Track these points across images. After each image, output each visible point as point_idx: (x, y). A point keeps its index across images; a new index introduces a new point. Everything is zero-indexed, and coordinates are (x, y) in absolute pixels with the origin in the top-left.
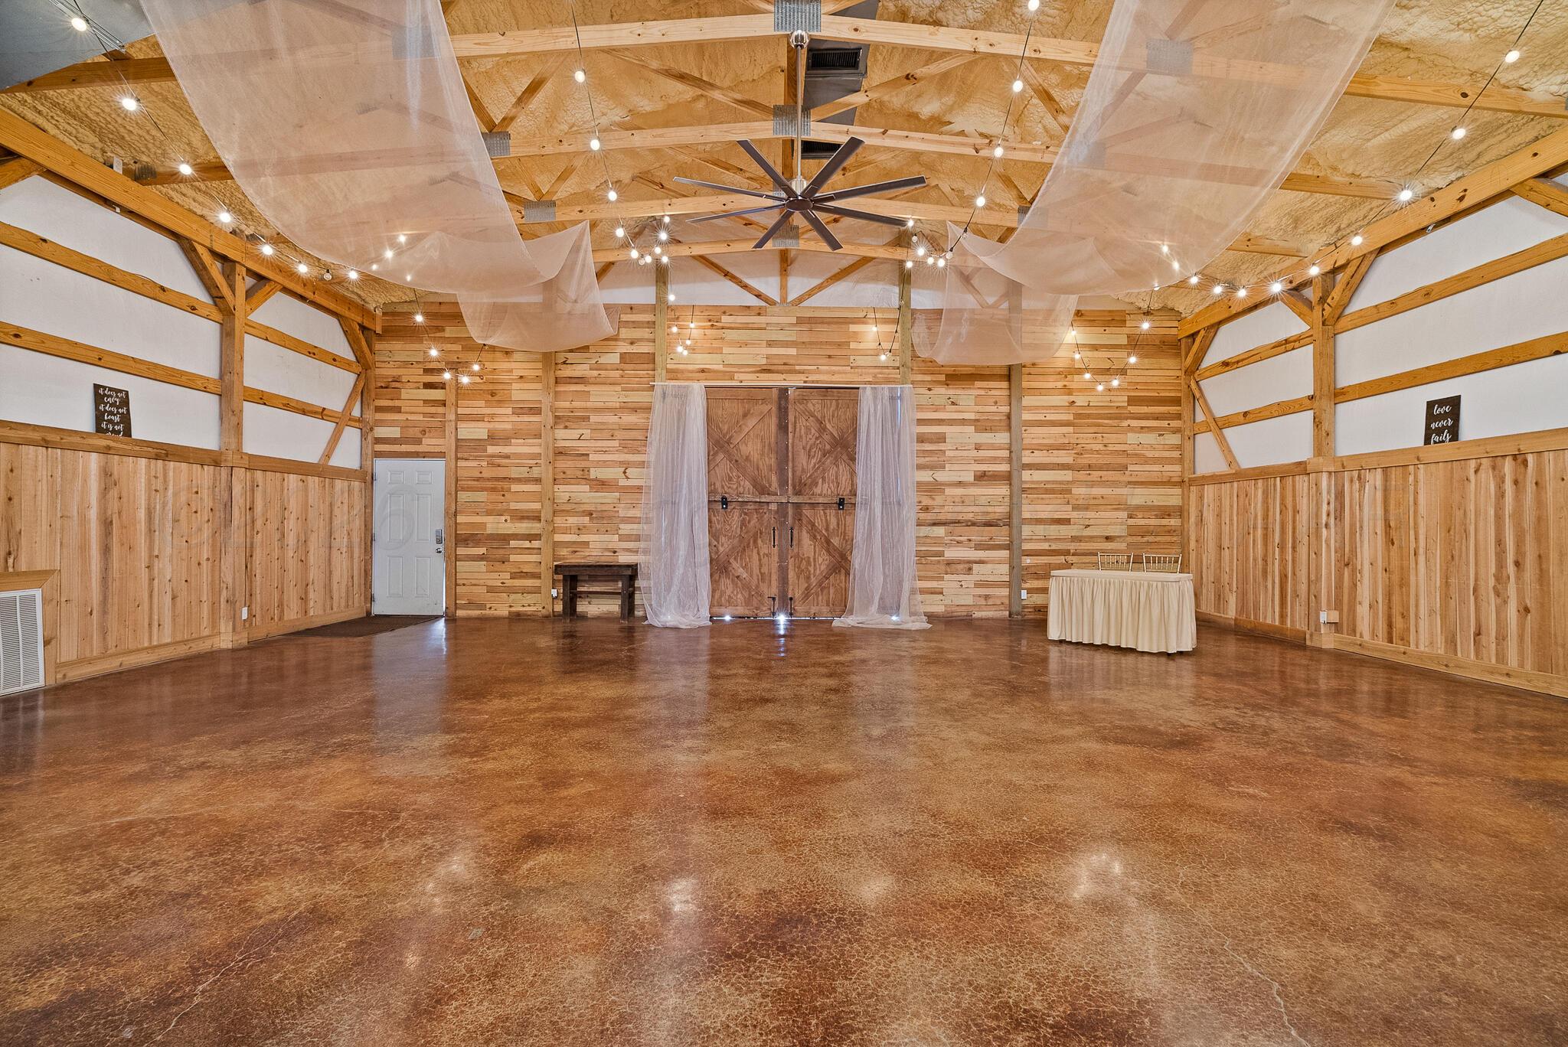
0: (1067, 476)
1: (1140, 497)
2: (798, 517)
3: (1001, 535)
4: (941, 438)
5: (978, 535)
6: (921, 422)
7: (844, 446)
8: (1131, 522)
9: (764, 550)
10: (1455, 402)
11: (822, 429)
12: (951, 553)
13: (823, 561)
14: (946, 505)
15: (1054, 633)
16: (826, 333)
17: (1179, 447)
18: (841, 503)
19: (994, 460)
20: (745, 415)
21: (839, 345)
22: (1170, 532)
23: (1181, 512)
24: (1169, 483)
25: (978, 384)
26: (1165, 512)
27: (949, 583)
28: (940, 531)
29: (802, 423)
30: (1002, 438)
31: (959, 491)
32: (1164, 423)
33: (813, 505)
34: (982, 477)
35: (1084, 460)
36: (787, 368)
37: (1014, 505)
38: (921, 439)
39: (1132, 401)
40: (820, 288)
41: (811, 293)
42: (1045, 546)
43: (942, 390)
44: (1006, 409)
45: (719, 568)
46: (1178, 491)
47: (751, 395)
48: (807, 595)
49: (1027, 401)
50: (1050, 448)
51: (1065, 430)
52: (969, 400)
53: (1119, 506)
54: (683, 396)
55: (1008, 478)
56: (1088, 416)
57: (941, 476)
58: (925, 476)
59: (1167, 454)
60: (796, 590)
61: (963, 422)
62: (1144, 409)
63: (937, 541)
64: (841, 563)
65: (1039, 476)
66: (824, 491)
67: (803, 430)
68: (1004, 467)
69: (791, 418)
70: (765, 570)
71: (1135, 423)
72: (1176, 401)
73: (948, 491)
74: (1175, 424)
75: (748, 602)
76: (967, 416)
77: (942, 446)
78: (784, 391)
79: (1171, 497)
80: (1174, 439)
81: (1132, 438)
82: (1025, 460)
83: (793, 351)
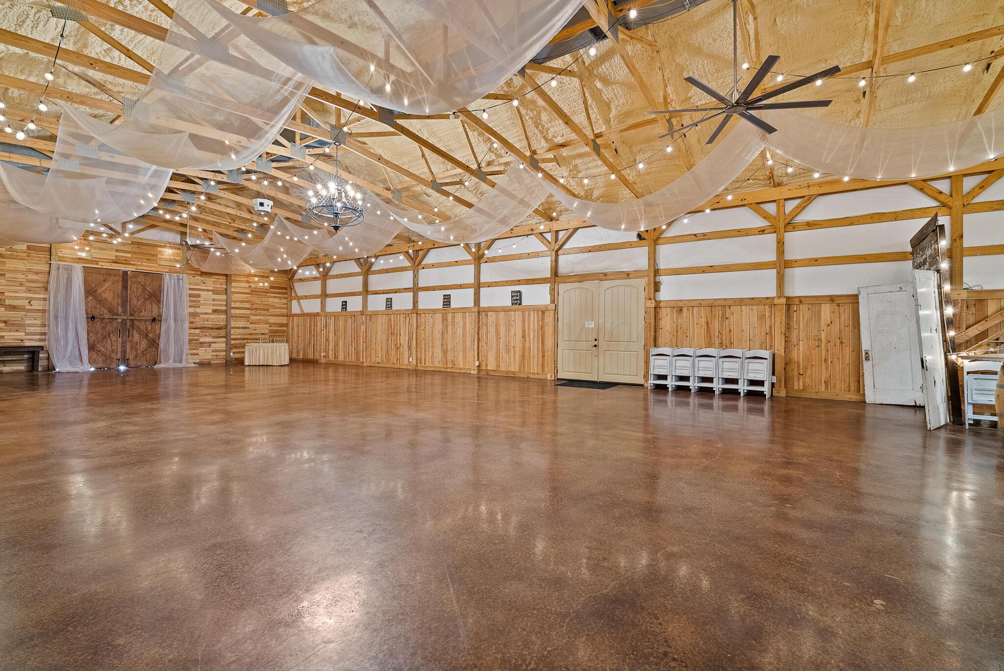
0: (248, 312)
1: (273, 320)
2: (132, 326)
3: (222, 333)
4: (199, 296)
5: (215, 333)
6: (190, 289)
7: (155, 296)
8: (270, 328)
9: (114, 339)
10: (346, 302)
11: (145, 289)
12: (202, 340)
13: (144, 344)
14: (199, 322)
15: (247, 363)
16: (145, 249)
17: (286, 304)
18: (154, 320)
19: (220, 305)
20: (104, 281)
21: (153, 255)
22: (284, 332)
23: (287, 325)
24: (283, 316)
25: (214, 276)
26: (282, 325)
27: (201, 351)
28: (198, 331)
29: (134, 286)
30: (224, 297)
31: (206, 316)
32: (282, 296)
33: (140, 320)
34: (215, 311)
35: (254, 307)
36: (126, 262)
37: (228, 321)
38: (190, 296)
39: (271, 287)
40: (143, 230)
41: (139, 231)
42: (239, 337)
43: (199, 278)
44: (225, 287)
45: (91, 348)
46: (286, 318)
47: (109, 273)
48: (136, 357)
49: (233, 284)
50: (242, 302)
51: (247, 295)
52: (210, 283)
53: (267, 323)
54: (69, 270)
55: (226, 312)
56: (256, 291)
57: (198, 310)
58: (192, 310)
59: (282, 306)
60: (130, 355)
61: (208, 290)
62: (275, 290)
63: (195, 335)
64: (154, 343)
65: (237, 311)
66: (146, 314)
67: (134, 290)
68: (224, 308)
69: (129, 284)
70: (114, 348)
71: (272, 295)
72: (286, 289)
73: (201, 316)
74: (285, 296)
75: (104, 362)
76: (209, 288)
77: (199, 299)
78: (125, 273)
79: (284, 320)
80: (285, 301)
81: (271, 300)
82: (232, 306)
83: (129, 255)
